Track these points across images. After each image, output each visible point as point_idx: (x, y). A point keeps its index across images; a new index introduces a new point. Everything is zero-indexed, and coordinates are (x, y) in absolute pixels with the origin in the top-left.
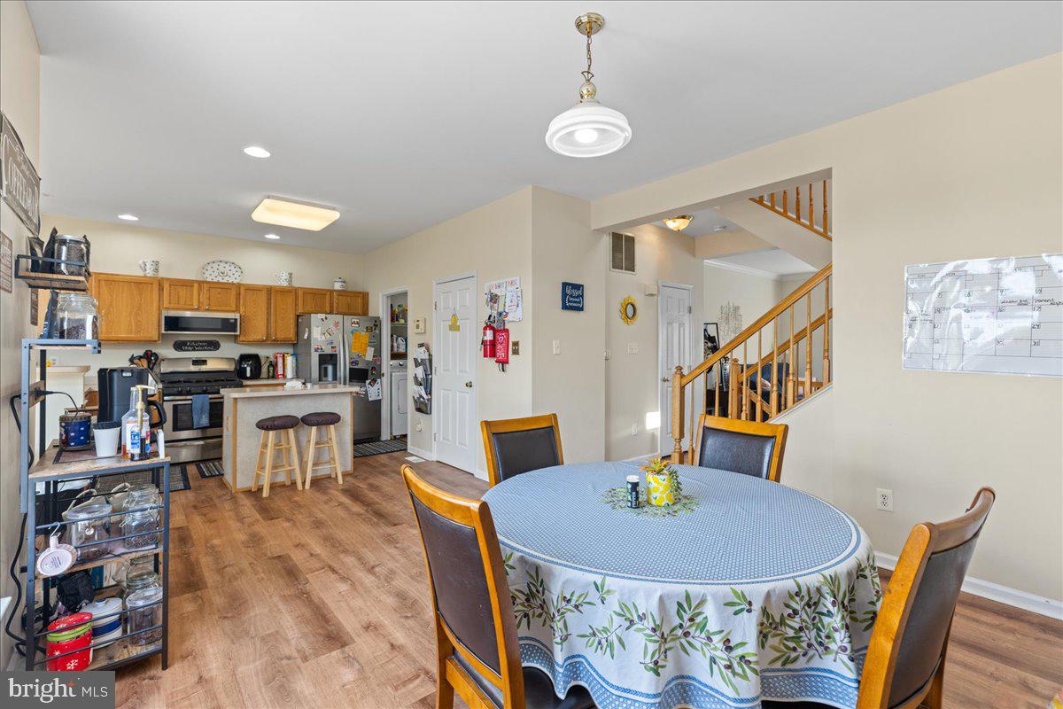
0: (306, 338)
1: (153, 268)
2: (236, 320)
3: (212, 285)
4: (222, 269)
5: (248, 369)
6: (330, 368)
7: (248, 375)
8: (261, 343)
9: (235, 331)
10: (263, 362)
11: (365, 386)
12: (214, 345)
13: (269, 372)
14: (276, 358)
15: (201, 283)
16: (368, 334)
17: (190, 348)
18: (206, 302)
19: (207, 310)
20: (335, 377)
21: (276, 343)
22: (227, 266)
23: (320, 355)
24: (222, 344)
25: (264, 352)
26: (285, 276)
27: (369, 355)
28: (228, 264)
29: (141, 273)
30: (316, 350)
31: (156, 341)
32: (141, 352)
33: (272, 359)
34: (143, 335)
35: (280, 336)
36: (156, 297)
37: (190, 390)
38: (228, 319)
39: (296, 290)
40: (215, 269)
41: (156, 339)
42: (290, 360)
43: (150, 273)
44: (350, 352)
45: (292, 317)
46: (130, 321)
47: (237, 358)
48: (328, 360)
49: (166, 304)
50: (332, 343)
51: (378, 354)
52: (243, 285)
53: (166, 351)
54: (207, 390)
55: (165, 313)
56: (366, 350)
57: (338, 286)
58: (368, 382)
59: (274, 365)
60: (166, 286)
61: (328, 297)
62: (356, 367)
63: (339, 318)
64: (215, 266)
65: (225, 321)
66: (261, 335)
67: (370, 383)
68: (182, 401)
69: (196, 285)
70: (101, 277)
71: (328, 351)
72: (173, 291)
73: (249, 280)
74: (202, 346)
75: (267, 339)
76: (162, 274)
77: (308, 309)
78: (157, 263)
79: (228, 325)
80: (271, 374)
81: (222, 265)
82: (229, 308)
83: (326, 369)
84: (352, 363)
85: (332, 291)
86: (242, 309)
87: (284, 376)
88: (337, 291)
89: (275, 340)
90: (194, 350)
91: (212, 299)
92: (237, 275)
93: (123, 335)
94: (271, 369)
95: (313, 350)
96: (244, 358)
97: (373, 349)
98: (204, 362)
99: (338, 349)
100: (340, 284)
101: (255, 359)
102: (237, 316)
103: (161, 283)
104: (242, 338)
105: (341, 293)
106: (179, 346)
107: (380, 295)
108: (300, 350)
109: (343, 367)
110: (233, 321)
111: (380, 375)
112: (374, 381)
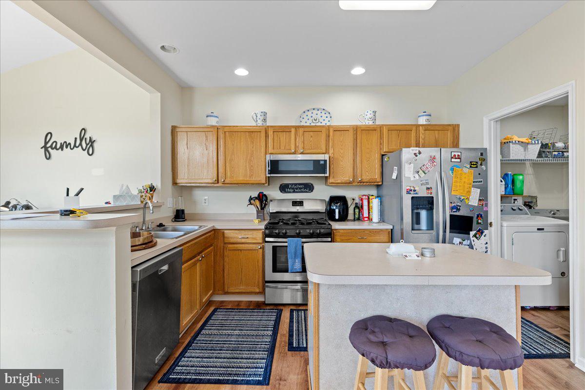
0: (394, 176)
1: (262, 118)
2: (325, 161)
3: (306, 129)
4: (315, 116)
5: (337, 211)
6: (424, 214)
7: (337, 217)
8: (348, 184)
9: (325, 172)
10: (349, 203)
11: (469, 239)
12: (309, 188)
13: (355, 214)
14: (362, 200)
15: (297, 128)
16: (472, 170)
17: (292, 190)
18: (301, 146)
19: (302, 153)
20: (430, 226)
21: (362, 184)
22: (319, 112)
23: (413, 198)
24: (316, 187)
25: (352, 195)
26: (370, 115)
27: (474, 201)
28: (320, 111)
29: (254, 124)
30: (408, 192)
31: (264, 184)
32: (255, 194)
33: (357, 201)
34: (254, 179)
35: (366, 177)
36: (263, 144)
37: (286, 233)
38: (319, 161)
39: (381, 127)
40: (309, 117)
41: (264, 182)
42: (375, 203)
43: (260, 123)
44: (450, 193)
45: (377, 157)
46: (246, 166)
47: (327, 199)
48: (423, 203)
49: (270, 150)
50: (427, 183)
51: (484, 197)
52: (332, 127)
53: (274, 193)
54: (300, 233)
55: (269, 158)
56: (469, 192)
57: (422, 121)
58: (472, 233)
59: (359, 207)
60: (270, 133)
61: (413, 134)
62: (457, 214)
63: (434, 152)
64: (309, 113)
65: (316, 162)
66: (348, 177)
67: (475, 236)
68: (281, 242)
69: (293, 130)
70: (226, 129)
71: (422, 193)
72: (276, 138)
73: (337, 122)
74: (300, 188)
75: (353, 181)
76: (269, 123)
77: (393, 147)
78: (265, 114)
79: (319, 167)
80: (357, 216)
81: (315, 112)
82: (319, 151)
83: (418, 215)
84: (452, 208)
85: (418, 126)
86: (331, 151)
87: (369, 219)
88: (422, 125)
89: (360, 182)
90: (294, 192)
91: (306, 142)
92: (327, 120)
93: (241, 178)
94: (357, 211)
95: (404, 192)
96: (334, 199)
97: (479, 190)
98: (300, 203)
99: (434, 191)
100: (425, 118)
101: (342, 200)
102: (326, 157)
103: (266, 130)
104: (331, 180)
105: (428, 128)
106: (284, 188)
107: (486, 121)
108: (385, 191)
109: (442, 214)
110: (322, 162)
111: (487, 225)
112: (480, 232)
